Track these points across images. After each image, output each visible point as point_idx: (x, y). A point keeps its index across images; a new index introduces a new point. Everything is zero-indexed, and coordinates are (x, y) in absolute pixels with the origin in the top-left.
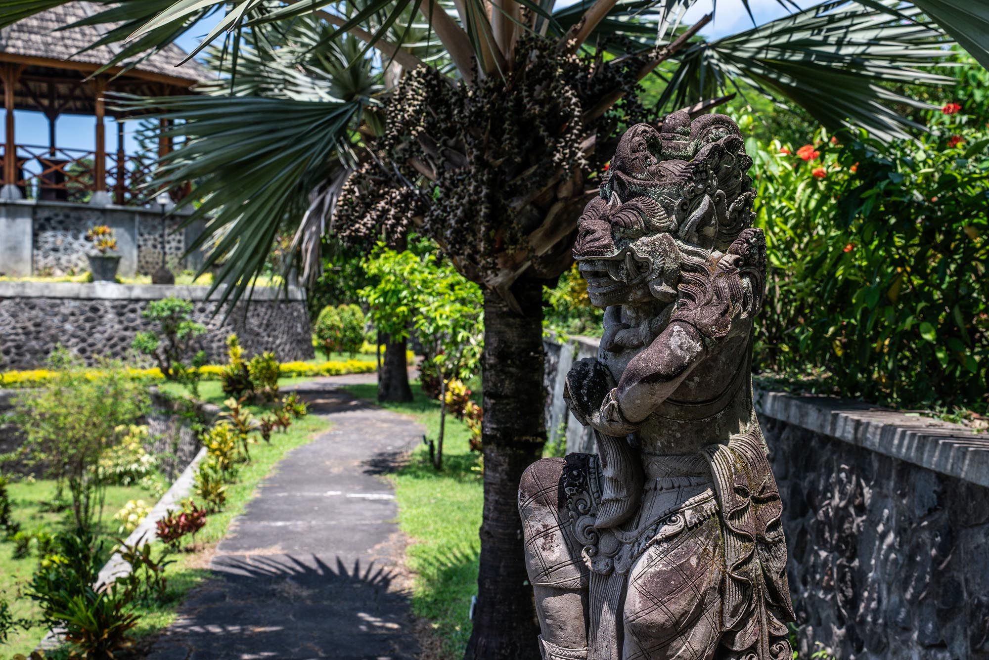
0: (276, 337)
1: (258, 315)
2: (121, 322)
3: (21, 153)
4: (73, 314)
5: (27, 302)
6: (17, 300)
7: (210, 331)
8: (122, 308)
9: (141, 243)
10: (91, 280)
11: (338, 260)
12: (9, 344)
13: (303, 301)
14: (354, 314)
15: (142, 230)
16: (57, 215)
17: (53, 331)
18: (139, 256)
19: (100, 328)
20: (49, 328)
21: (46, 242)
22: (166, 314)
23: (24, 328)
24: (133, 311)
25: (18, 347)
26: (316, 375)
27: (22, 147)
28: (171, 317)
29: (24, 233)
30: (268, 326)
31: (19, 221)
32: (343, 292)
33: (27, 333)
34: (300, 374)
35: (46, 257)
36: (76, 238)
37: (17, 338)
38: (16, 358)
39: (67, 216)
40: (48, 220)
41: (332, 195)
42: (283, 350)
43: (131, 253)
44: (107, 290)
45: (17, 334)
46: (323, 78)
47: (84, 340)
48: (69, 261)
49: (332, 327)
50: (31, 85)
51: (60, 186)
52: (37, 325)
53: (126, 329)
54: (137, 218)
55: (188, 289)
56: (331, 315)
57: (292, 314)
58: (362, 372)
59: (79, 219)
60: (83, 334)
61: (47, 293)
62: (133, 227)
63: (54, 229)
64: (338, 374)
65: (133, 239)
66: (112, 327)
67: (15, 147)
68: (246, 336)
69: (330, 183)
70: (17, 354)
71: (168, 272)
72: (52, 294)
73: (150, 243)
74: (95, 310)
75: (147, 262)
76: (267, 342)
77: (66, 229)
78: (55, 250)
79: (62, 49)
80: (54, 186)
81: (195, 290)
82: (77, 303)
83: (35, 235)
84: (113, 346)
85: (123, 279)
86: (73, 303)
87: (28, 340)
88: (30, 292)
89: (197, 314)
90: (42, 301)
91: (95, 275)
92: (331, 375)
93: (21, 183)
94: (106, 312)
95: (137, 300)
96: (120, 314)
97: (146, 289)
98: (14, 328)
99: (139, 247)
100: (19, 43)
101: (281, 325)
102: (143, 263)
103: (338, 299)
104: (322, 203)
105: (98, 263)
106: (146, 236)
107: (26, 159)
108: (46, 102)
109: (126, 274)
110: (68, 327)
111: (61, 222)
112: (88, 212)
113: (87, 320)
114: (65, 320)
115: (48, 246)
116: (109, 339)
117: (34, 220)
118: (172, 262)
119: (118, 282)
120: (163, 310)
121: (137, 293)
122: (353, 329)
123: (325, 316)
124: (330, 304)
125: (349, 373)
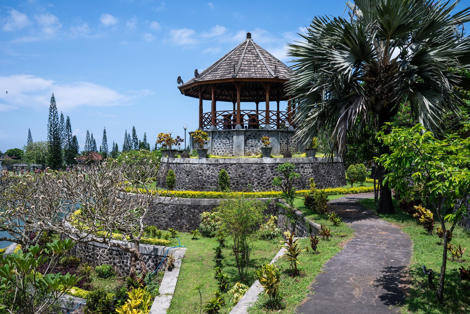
0: (331, 177)
1: (324, 169)
2: (272, 172)
3: (242, 113)
4: (255, 170)
5: (240, 165)
6: (237, 165)
7: (305, 175)
8: (273, 166)
9: (281, 142)
10: (262, 157)
11: (355, 144)
12: (235, 181)
13: (342, 162)
14: (362, 167)
15: (282, 138)
16: (252, 134)
17: (249, 176)
18: (280, 147)
19: (265, 175)
20: (247, 175)
21: (249, 144)
22: (285, 169)
23: (239, 175)
24: (276, 168)
25: (237, 182)
26: (347, 193)
27: (242, 111)
28: (287, 171)
29: (242, 140)
30: (328, 173)
31: (240, 136)
32: (357, 159)
33: (240, 177)
34: (340, 193)
35: (249, 149)
36: (259, 142)
37: (237, 179)
38: (237, 186)
39: (256, 134)
40: (250, 135)
41: (352, 109)
42: (334, 182)
43: (278, 146)
44: (267, 160)
45: (237, 177)
46: (346, 50)
47: (259, 179)
48: (257, 150)
49: (353, 173)
50: (251, 93)
51: (254, 124)
52: (243, 174)
53: (274, 175)
54: (280, 133)
55: (297, 159)
56: (353, 168)
57: (337, 168)
58: (366, 192)
59: (260, 135)
60: (259, 177)
61: (246, 162)
62: (278, 137)
63: (252, 139)
64: (356, 193)
65: (278, 141)
66: (269, 174)
67: (240, 111)
68: (320, 177)
69: (351, 104)
70: (237, 185)
71: (289, 153)
72: (248, 162)
73: (284, 142)
74: (263, 168)
75: (283, 150)
76: (328, 179)
77: (255, 139)
78: (252, 146)
79: (255, 75)
80: (252, 124)
81: (299, 159)
82: (257, 165)
83: (245, 141)
84: (270, 181)
85: (273, 156)
86: (255, 166)
87: (241, 179)
88: (241, 162)
89: (300, 169)
90: (245, 165)
91: (263, 155)
92: (353, 193)
93: (242, 123)
94: (267, 169)
95: (278, 164)
96: (272, 169)
97: (281, 159)
98: (236, 175)
99: (281, 144)
100: (241, 75)
101: (333, 172)
102: (282, 150)
103: (355, 161)
104: (347, 113)
105: (264, 150)
106: (283, 140)
107: (244, 115)
108: (255, 98)
109: (275, 155)
110: (254, 174)
111: (254, 136)
112: (263, 132)
113: (260, 172)
114: (253, 172)
115: (249, 145)
116: (268, 179)
117: (245, 136)
118: (292, 149)
119: (271, 157)
120: (283, 168)
121: (278, 161)
122: (362, 173)
123: (351, 168)
124: (352, 163)
125: (361, 192)
